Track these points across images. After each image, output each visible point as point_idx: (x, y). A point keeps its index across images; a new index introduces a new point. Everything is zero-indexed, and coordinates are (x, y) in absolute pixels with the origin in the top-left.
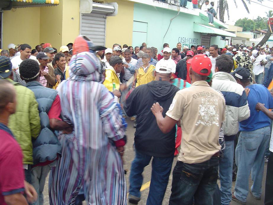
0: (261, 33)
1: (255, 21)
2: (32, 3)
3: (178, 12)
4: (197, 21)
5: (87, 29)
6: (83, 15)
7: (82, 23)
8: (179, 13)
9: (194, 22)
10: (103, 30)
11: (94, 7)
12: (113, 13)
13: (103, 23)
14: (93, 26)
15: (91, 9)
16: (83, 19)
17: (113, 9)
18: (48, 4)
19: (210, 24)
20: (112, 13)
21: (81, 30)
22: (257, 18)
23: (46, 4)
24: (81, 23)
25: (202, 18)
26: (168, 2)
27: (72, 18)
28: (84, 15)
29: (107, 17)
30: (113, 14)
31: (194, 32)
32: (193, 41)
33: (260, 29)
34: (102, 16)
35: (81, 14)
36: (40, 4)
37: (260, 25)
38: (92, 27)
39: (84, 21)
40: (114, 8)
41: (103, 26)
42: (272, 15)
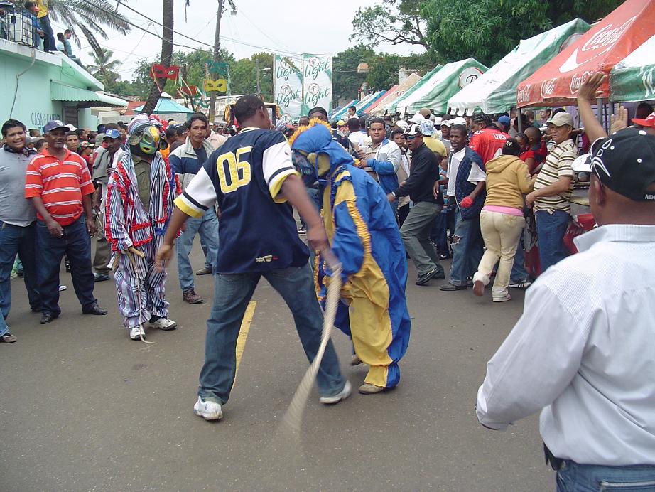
3: (31, 62)
8: (34, 61)
9: (51, 81)
26: (16, 41)
42: (107, 59)
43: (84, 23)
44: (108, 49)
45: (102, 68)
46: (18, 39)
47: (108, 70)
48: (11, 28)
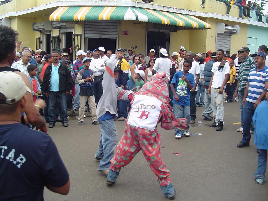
2: (198, 28)
5: (220, 43)
6: (218, 34)
7: (218, 39)
10: (229, 44)
11: (226, 29)
13: (229, 39)
14: (224, 41)
15: (224, 31)
16: (218, 37)
17: (236, 30)
18: (206, 28)
21: (216, 44)
24: (216, 39)
27: (212, 36)
28: (219, 34)
29: (232, 35)
30: (236, 33)
34: (229, 34)
35: (217, 34)
36: (202, 28)
38: (222, 42)
41: (229, 41)
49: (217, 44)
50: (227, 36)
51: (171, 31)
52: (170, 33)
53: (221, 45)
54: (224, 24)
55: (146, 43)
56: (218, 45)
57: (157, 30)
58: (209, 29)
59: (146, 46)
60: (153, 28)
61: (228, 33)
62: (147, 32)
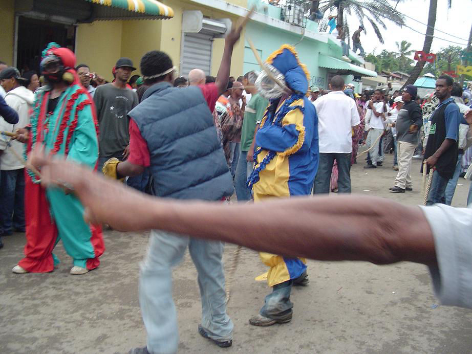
0: (391, 77)
1: (379, 56)
2: (144, 13)
3: (301, 38)
4: (324, 50)
6: (186, 36)
7: (185, 46)
8: (303, 37)
9: (320, 53)
10: (207, 58)
11: (204, 25)
12: (223, 34)
13: (208, 48)
14: (198, 51)
15: (200, 27)
16: (185, 40)
17: (225, 29)
18: (161, 15)
19: (345, 57)
20: (221, 34)
22: (382, 54)
23: (159, 15)
24: (183, 46)
25: (329, 47)
26: (290, 22)
27: (172, 39)
28: (188, 35)
29: (215, 39)
30: (223, 36)
31: (319, 67)
32: (318, 81)
33: (389, 70)
34: (208, 37)
35: (183, 34)
36: (153, 16)
37: (389, 64)
38: (196, 53)
39: (187, 44)
40: (226, 26)
41: (209, 53)
42: (406, 48)
43: (372, 17)
44: (408, 42)
45: (402, 55)
46: (291, 21)
47: (407, 56)
48: (287, 13)
49: (185, 57)
50: (205, 42)
51: (79, 21)
52: (75, 27)
53: (190, 60)
54: (199, 14)
55: (14, 45)
56: (187, 60)
57: (43, 16)
58: (169, 18)
59: (13, 54)
60: (32, 10)
61: (207, 34)
62: (17, 18)
